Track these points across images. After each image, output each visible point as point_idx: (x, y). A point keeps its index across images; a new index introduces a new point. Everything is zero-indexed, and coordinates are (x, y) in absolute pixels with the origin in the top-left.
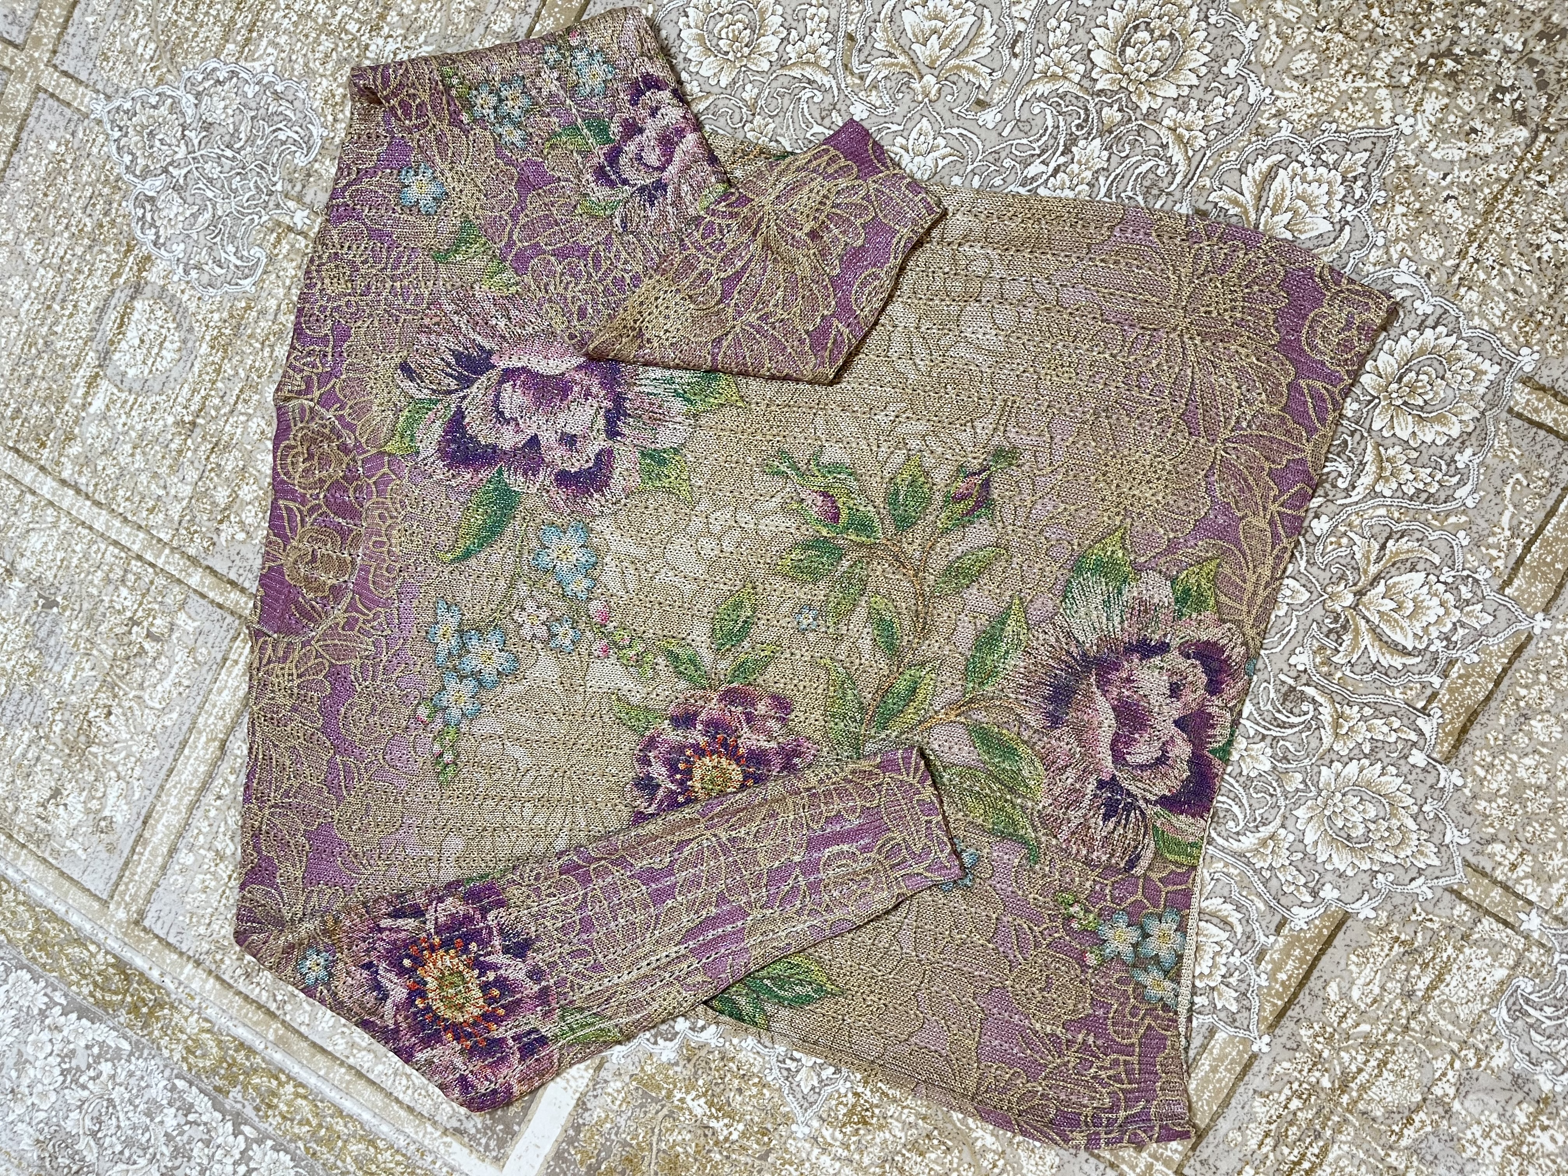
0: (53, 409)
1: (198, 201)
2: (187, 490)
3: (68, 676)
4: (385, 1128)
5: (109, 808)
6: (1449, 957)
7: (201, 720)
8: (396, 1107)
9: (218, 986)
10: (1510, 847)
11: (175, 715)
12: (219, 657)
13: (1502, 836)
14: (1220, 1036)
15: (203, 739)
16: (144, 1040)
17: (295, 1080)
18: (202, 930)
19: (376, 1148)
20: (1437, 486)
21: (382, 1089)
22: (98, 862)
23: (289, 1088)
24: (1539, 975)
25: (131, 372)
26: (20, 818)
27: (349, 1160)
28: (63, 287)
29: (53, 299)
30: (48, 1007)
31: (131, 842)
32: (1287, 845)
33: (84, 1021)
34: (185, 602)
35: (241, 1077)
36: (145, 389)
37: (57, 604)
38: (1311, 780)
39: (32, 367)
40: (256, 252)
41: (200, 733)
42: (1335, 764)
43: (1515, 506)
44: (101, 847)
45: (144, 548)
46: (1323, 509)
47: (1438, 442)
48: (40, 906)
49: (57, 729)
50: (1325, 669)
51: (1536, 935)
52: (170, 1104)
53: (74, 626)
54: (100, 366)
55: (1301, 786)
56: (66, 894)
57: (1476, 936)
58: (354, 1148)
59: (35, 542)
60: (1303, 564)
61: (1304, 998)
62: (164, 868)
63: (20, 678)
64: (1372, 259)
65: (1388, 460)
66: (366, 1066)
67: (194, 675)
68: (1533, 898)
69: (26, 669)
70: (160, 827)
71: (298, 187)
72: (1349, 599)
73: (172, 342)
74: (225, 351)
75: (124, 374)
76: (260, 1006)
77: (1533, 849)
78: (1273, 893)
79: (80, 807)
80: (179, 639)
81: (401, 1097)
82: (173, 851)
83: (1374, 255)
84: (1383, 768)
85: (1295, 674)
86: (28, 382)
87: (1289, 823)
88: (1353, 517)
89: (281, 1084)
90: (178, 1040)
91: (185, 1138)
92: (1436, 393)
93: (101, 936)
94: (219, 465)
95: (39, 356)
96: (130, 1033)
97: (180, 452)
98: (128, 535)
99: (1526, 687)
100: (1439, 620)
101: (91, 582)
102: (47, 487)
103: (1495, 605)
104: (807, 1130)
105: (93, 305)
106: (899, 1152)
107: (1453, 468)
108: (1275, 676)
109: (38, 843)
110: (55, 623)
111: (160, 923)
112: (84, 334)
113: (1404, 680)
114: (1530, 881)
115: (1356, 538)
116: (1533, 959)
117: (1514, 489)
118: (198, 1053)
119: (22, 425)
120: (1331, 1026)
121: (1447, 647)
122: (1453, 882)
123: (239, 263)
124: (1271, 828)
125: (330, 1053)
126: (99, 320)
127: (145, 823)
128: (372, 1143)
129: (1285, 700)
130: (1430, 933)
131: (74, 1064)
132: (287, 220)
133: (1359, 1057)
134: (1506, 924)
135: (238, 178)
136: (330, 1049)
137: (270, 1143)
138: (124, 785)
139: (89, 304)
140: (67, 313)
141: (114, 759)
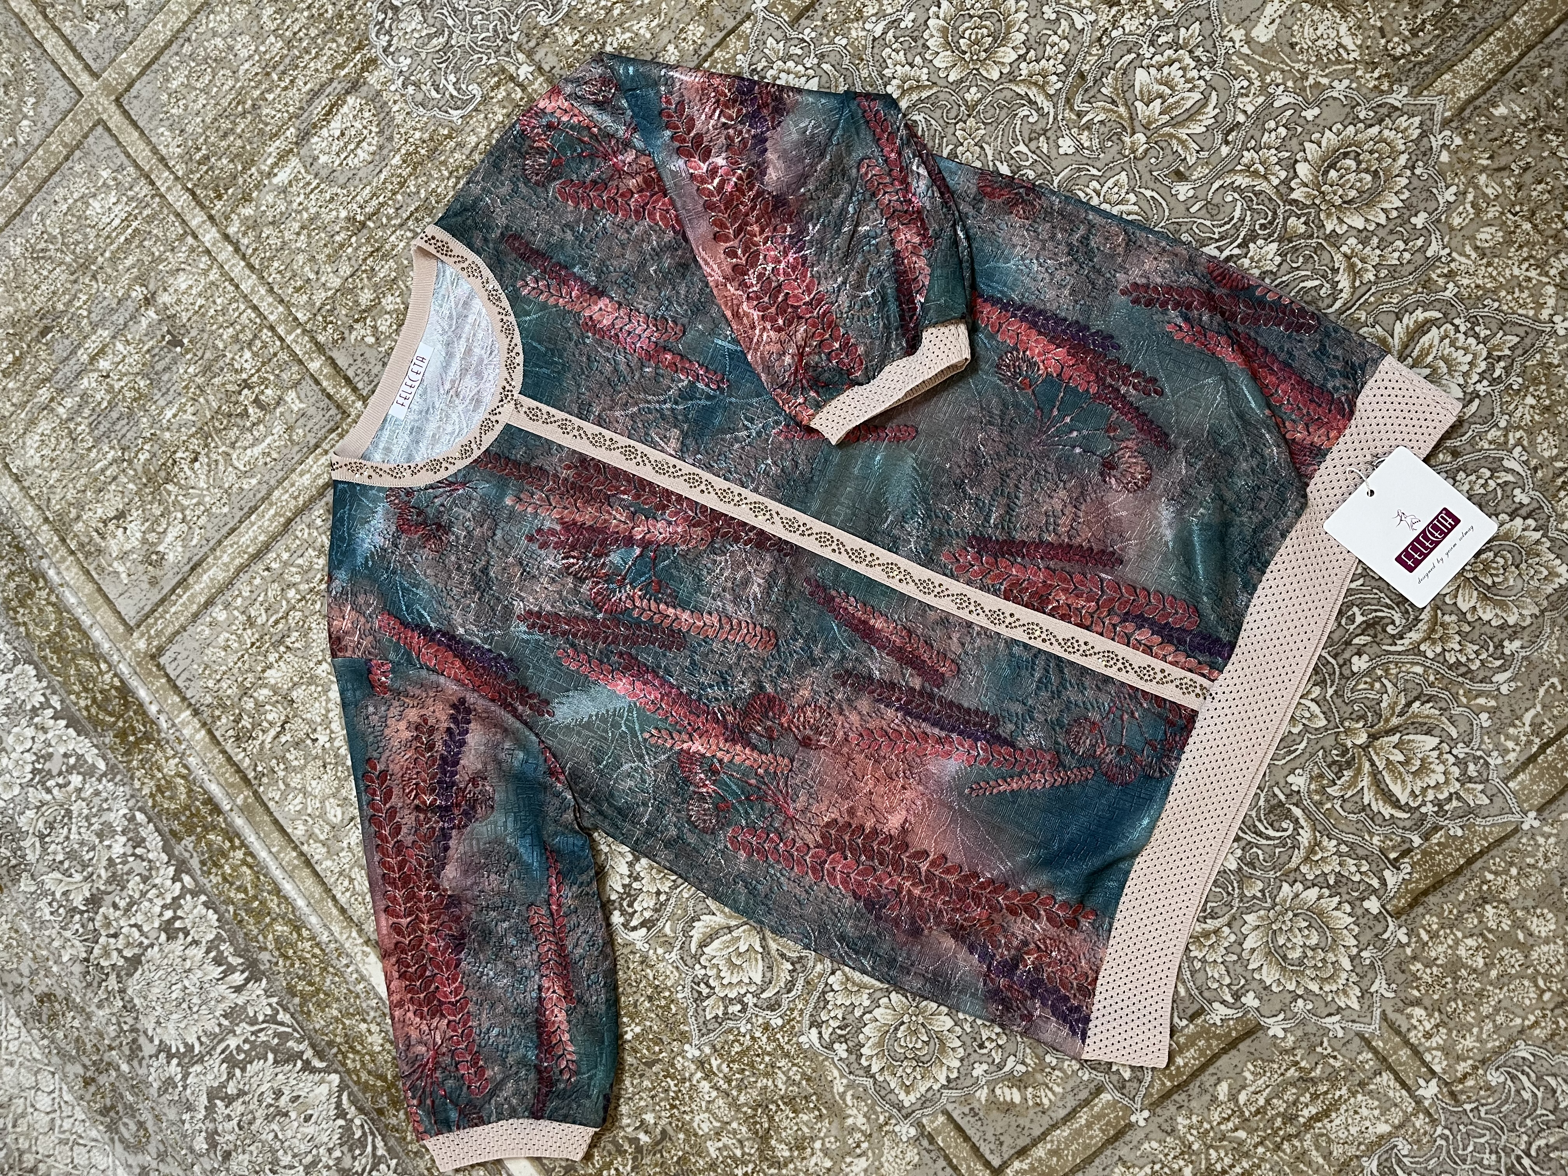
0: (240, 168)
1: (437, 25)
2: (336, 282)
3: (169, 414)
4: (313, 919)
5: (164, 545)
6: (1341, 1097)
7: (276, 493)
8: (330, 904)
9: (207, 739)
10: (1430, 1016)
11: (254, 481)
12: (313, 442)
13: (1427, 1002)
14: (1106, 1097)
15: (272, 512)
16: (121, 766)
17: (247, 847)
18: (211, 683)
19: (299, 935)
20: (1478, 663)
21: (324, 883)
22: (137, 590)
23: (239, 854)
24: (1418, 1141)
25: (323, 159)
26: (79, 527)
27: (270, 936)
28: (287, 61)
29: (274, 68)
30: (43, 707)
31: (174, 582)
32: (1226, 944)
33: (71, 730)
34: (299, 383)
35: (199, 830)
36: (330, 178)
37: (182, 345)
38: (1270, 893)
39: (234, 122)
40: (474, 88)
41: (271, 505)
42: (1298, 884)
43: (1544, 707)
44: (145, 578)
45: (280, 321)
46: (1367, 649)
47: (1493, 623)
48: (68, 612)
49: (143, 457)
50: (1317, 798)
51: (1427, 1103)
52: (124, 833)
53: (191, 370)
54: (297, 143)
55: (1259, 895)
56: (97, 609)
57: (1372, 1087)
58: (279, 928)
59: (182, 282)
60: (1330, 691)
61: (1194, 1088)
62: (196, 616)
63: (124, 399)
64: (1489, 437)
65: (1442, 625)
66: (317, 857)
67: (285, 451)
68: (1437, 1069)
69: (133, 393)
70: (205, 577)
71: (532, 44)
72: (1362, 739)
73: (370, 144)
74: (415, 169)
75: (316, 158)
76: (239, 771)
77: (1452, 1024)
78: (1199, 983)
79: (139, 535)
80: (282, 414)
81: (338, 896)
82: (209, 603)
83: (1493, 433)
84: (1340, 903)
85: (1288, 792)
86: (225, 136)
87: (1236, 925)
88: (1392, 666)
89: (233, 848)
90: (153, 777)
91: (126, 868)
92: (1506, 579)
93: (116, 658)
94: (373, 270)
95: (243, 115)
96: (110, 755)
97: (342, 246)
98: (269, 305)
99: (1496, 873)
100: (1437, 786)
101: (221, 336)
102: (209, 236)
103: (1495, 791)
104: (697, 1053)
105: (309, 86)
106: (775, 1102)
107: (1499, 651)
108: (1271, 787)
109: (88, 555)
110: (175, 361)
111: (174, 665)
112: (291, 110)
113: (1387, 830)
114: (1439, 1053)
115: (1389, 685)
116: (1418, 1125)
117: (1547, 691)
118: (167, 794)
119: (206, 172)
120: (1210, 1122)
121: (1436, 813)
122: (1367, 1030)
123: (455, 93)
124: (1217, 923)
125: (288, 835)
126: (310, 102)
127: (193, 569)
128: (297, 929)
129: (1270, 812)
130: (1331, 1070)
131: (47, 766)
132: (512, 69)
133: (1226, 1160)
134: (1404, 1085)
135: (480, 17)
136: (289, 831)
137: (203, 898)
138: (186, 529)
139: (305, 84)
140: (283, 85)
141: (185, 502)
